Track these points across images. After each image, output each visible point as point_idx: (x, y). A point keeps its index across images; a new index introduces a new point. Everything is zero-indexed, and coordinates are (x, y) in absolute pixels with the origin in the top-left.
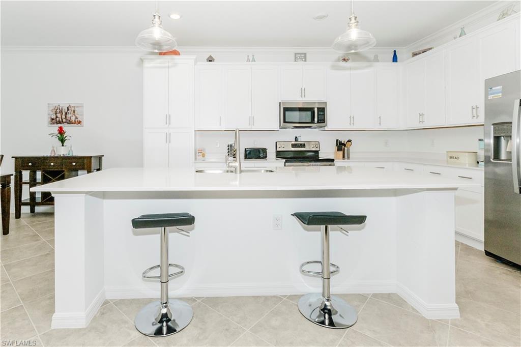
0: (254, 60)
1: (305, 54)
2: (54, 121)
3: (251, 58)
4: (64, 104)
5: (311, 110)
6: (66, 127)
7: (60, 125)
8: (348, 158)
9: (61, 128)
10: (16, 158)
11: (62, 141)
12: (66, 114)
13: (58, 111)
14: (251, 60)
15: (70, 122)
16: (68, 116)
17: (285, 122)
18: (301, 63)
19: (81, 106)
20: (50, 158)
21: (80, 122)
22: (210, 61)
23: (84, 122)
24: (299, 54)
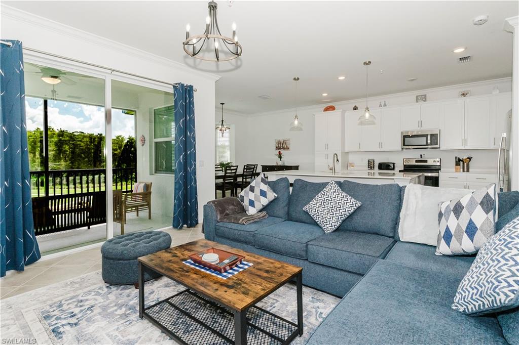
0: (385, 105)
1: (425, 95)
2: (278, 148)
3: (383, 105)
4: (282, 139)
5: (426, 136)
6: (282, 151)
7: (280, 150)
8: (468, 171)
9: (280, 152)
10: (263, 166)
11: (280, 157)
12: (283, 144)
13: (279, 143)
14: (383, 106)
15: (284, 149)
16: (284, 145)
17: (404, 145)
18: (421, 103)
19: (289, 140)
20: (276, 166)
21: (288, 148)
22: (355, 109)
23: (291, 148)
24: (419, 96)
